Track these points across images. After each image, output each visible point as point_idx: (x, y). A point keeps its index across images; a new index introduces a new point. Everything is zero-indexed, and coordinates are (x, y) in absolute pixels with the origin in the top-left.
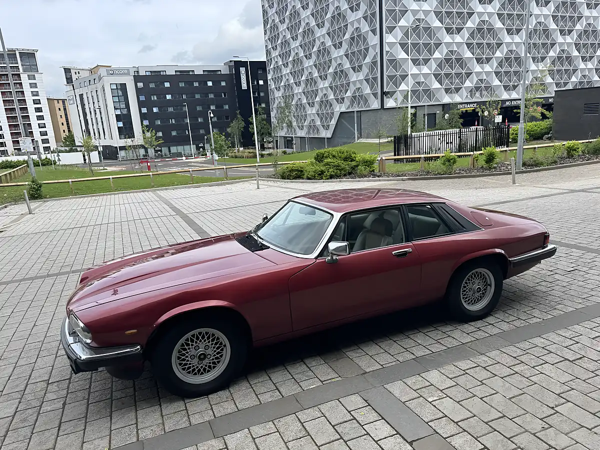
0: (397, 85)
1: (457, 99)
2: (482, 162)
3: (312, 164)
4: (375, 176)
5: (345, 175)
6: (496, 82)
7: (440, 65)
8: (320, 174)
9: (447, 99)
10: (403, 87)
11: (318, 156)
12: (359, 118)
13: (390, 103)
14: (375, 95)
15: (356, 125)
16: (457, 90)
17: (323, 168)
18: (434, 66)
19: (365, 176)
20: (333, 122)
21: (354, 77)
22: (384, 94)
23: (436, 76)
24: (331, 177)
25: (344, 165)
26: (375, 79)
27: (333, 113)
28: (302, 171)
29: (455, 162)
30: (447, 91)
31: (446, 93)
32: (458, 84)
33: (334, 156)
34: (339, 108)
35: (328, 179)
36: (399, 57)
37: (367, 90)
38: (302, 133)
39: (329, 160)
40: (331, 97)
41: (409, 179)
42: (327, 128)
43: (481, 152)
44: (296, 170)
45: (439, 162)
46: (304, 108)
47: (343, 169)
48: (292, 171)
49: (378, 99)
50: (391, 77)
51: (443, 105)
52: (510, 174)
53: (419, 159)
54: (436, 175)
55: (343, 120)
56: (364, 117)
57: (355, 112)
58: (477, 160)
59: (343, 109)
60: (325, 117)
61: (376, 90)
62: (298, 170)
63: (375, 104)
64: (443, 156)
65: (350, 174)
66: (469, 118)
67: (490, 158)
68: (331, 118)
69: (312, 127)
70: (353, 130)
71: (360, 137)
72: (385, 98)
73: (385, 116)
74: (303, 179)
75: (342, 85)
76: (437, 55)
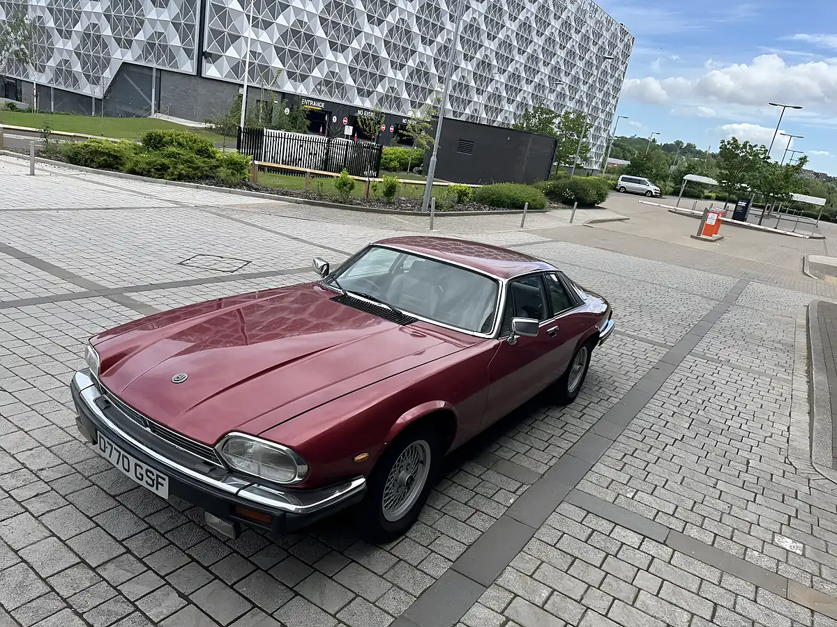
0: (224, 48)
1: (301, 90)
2: (381, 190)
3: (136, 148)
4: (250, 188)
5: (201, 178)
6: (349, 81)
7: (284, 36)
8: (157, 170)
9: (288, 87)
10: (232, 52)
11: (151, 139)
12: (159, 80)
13: (211, 71)
14: (189, 52)
15: (153, 90)
16: (303, 78)
17: (166, 161)
18: (277, 35)
19: (235, 187)
20: (108, 75)
21: (152, 13)
22: (202, 55)
23: (278, 50)
24: (180, 178)
25: (199, 161)
26: (190, 27)
27: (108, 61)
28: (116, 157)
29: (352, 187)
30: (291, 75)
31: (289, 78)
32: (304, 70)
33: (180, 144)
34: (120, 56)
35: (174, 180)
36: (229, 7)
37: (175, 41)
38: (36, 78)
39: (172, 149)
40: (107, 31)
41: (305, 203)
42: (95, 81)
43: (382, 180)
44: (103, 154)
45: (332, 181)
46: (49, 37)
47: (198, 168)
48: (96, 152)
49: (192, 59)
50: (216, 33)
51: (284, 94)
52: (429, 215)
53: (303, 173)
54: (334, 202)
55: (126, 76)
56: (166, 80)
57: (154, 71)
58: (375, 190)
59: (129, 57)
60: (94, 65)
61: (189, 43)
62: (109, 155)
63: (188, 67)
64: (337, 177)
65: (207, 177)
66: (317, 121)
67: (391, 191)
68: (104, 67)
69: (63, 72)
70: (149, 101)
71: (158, 110)
72: (204, 61)
73: (202, 89)
74: (117, 169)
75: (130, 20)
76: (281, 20)
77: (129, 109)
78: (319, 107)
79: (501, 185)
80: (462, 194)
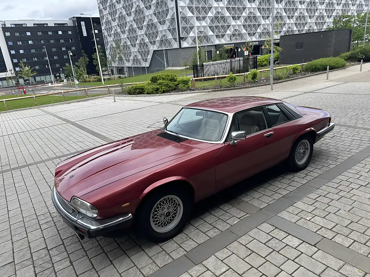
0: (188, 33)
1: (223, 41)
2: (250, 79)
3: (149, 84)
4: (191, 90)
5: (172, 90)
6: (244, 31)
7: (212, 21)
8: (156, 91)
9: (217, 42)
10: (192, 34)
11: (153, 79)
12: (167, 54)
13: (185, 44)
14: (175, 39)
15: (165, 58)
16: (223, 36)
17: (158, 87)
18: (209, 21)
19: (185, 91)
20: (150, 57)
21: (160, 28)
22: (180, 38)
23: (210, 27)
24: (164, 92)
25: (171, 84)
26: (174, 29)
27: (149, 51)
28: (143, 89)
29: (235, 80)
30: (217, 36)
31: (217, 38)
32: (223, 32)
33: (163, 79)
34: (153, 48)
35: (162, 93)
36: (188, 16)
37: (170, 37)
38: (128, 64)
39: (161, 81)
40: (147, 40)
41: (212, 91)
42: (146, 60)
43: (249, 73)
44: (138, 88)
45: (226, 79)
46: (129, 48)
47: (170, 87)
48: (136, 89)
49: (177, 42)
50: (184, 28)
51: (215, 45)
52: (270, 84)
53: (214, 79)
54: (226, 88)
55: (156, 56)
56: (169, 53)
57: (164, 50)
58: (247, 78)
59: (156, 49)
60: (144, 54)
61: (175, 36)
62: (140, 89)
63: (176, 45)
64: (228, 76)
65: (175, 89)
66: (232, 53)
67: (254, 76)
68: (148, 54)
69: (135, 60)
70: (163, 62)
71: (168, 66)
72: (181, 41)
73: (182, 52)
74: (144, 94)
75: (153, 33)
76: (210, 14)
77: (159, 68)
78: (232, 46)
79: (317, 60)
80: (295, 69)
